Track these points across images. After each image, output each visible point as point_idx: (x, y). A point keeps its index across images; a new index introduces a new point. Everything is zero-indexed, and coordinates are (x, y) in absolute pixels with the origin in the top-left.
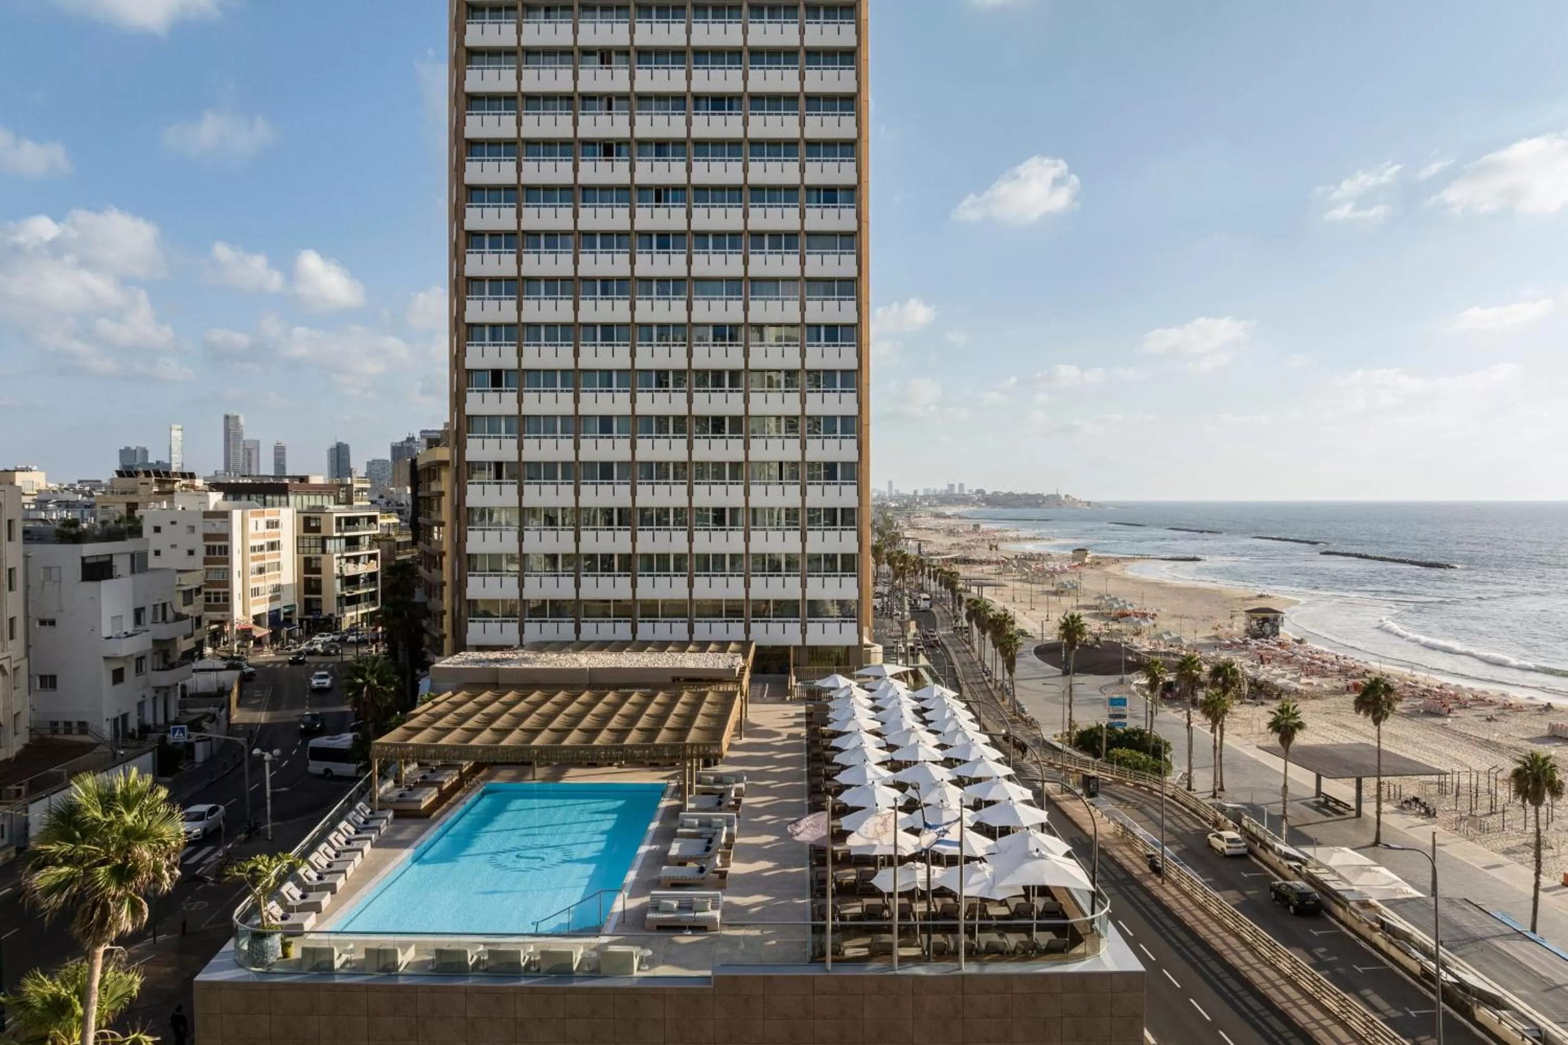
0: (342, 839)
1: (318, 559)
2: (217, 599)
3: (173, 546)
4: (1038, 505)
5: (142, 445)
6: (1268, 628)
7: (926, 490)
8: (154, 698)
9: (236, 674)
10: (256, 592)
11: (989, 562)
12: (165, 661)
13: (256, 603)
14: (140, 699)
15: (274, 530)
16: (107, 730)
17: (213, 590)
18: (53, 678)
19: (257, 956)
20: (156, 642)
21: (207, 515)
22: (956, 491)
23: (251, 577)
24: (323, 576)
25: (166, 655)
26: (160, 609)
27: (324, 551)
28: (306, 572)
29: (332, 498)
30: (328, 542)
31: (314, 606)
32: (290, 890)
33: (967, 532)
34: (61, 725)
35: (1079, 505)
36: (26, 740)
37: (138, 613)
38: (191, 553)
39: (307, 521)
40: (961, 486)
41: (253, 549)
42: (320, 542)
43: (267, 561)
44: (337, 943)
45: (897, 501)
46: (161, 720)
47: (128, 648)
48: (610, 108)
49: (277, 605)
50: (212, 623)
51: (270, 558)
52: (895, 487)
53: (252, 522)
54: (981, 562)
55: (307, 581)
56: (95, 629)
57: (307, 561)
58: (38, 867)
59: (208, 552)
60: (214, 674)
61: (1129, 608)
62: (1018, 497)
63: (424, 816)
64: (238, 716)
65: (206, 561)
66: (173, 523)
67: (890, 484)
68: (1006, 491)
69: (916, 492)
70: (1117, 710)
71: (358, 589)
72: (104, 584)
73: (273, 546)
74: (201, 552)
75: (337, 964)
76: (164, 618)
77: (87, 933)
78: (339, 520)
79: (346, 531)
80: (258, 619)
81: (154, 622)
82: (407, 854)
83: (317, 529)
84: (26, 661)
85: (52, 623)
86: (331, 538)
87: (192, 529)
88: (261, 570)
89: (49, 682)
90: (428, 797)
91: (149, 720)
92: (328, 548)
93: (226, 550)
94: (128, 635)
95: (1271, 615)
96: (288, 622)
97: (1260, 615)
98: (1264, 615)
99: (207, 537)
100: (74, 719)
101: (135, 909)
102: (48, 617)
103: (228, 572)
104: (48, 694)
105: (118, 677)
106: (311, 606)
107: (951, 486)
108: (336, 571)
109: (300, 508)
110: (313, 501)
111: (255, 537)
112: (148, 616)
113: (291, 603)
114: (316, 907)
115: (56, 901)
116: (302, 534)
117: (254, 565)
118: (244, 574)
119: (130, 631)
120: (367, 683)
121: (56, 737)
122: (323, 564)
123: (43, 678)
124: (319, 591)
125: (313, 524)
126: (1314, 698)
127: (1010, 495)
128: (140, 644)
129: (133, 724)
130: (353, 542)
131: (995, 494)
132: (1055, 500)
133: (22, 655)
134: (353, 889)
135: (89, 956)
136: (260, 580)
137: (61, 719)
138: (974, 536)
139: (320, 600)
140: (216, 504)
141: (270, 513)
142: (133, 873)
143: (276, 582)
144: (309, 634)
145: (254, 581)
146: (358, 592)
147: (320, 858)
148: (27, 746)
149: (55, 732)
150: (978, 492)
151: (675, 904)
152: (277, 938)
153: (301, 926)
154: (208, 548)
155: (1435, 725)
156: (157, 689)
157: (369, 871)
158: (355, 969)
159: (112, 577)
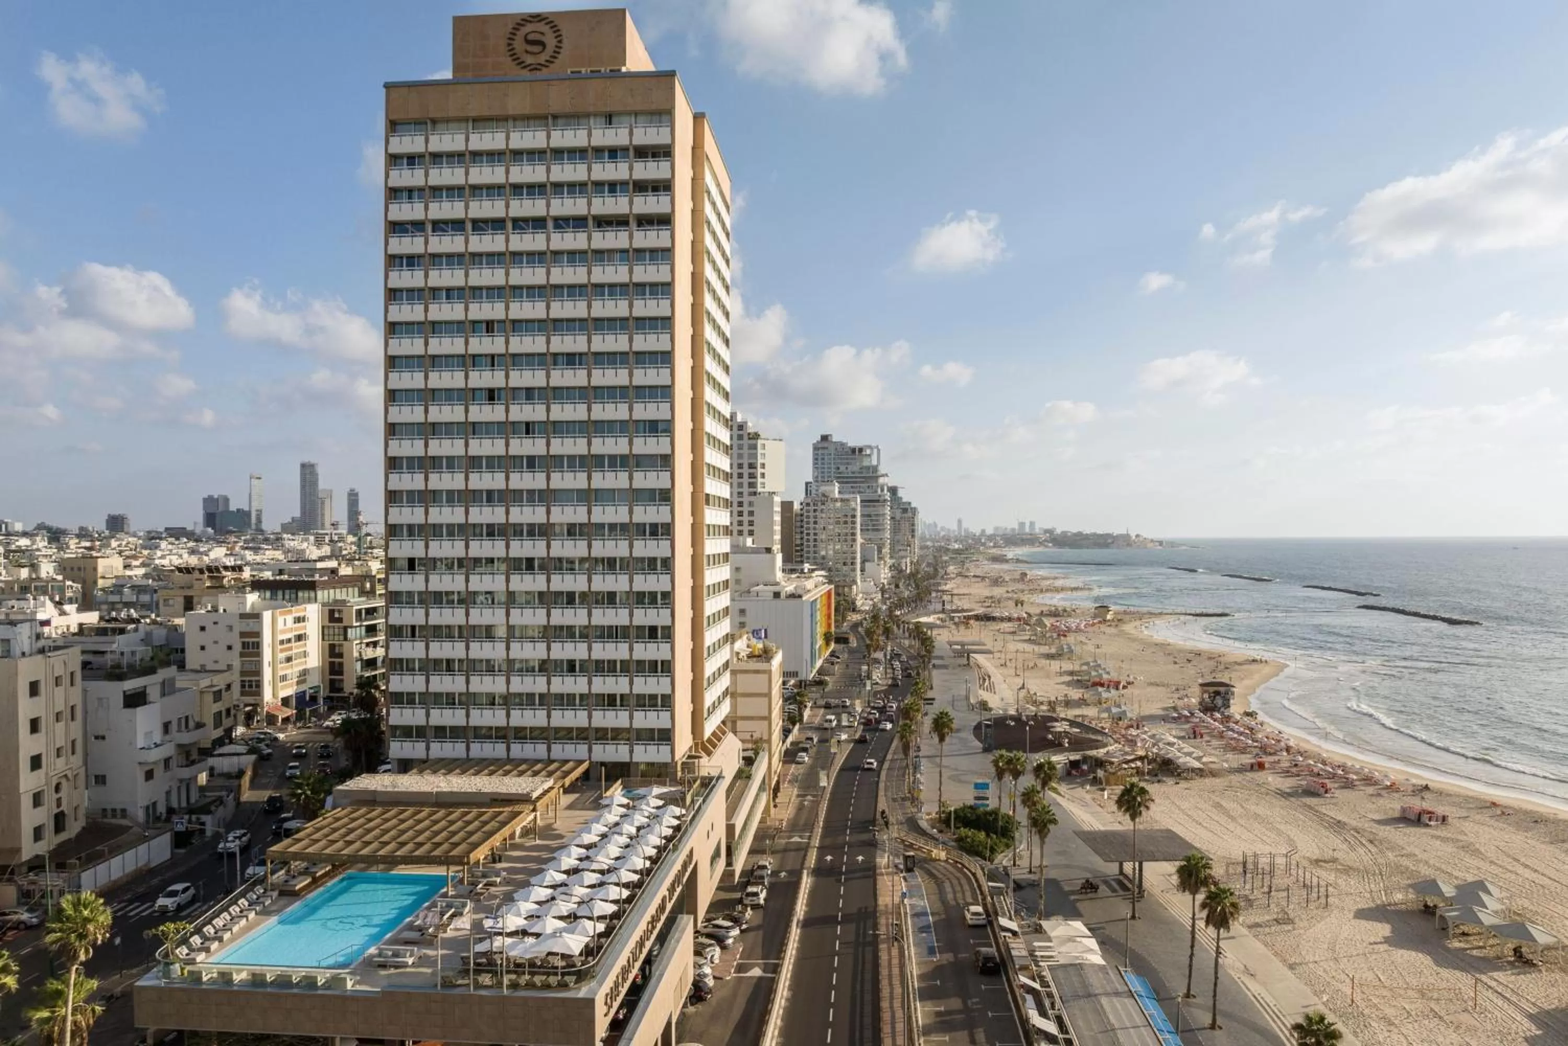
0: (238, 909)
1: (341, 645)
2: (250, 686)
3: (216, 642)
4: (1106, 545)
5: (224, 494)
6: (1219, 701)
7: (996, 529)
8: (179, 788)
9: (253, 757)
10: (284, 678)
11: (1010, 619)
12: (187, 758)
13: (283, 688)
14: (167, 788)
15: (302, 624)
16: (141, 815)
17: (247, 679)
18: (104, 777)
19: (167, 974)
20: (179, 746)
21: (243, 616)
22: (1027, 530)
23: (280, 666)
24: (345, 660)
25: (188, 754)
26: (183, 721)
27: (346, 639)
28: (331, 657)
29: (356, 589)
30: (349, 630)
31: (337, 685)
32: (196, 940)
33: (1014, 580)
34: (109, 812)
35: (1150, 545)
36: (84, 824)
37: (166, 727)
38: (230, 648)
39: (332, 612)
40: (1032, 524)
41: (282, 642)
42: (342, 631)
43: (295, 651)
44: (205, 969)
45: (961, 542)
46: (184, 804)
47: (156, 755)
48: (493, 365)
49: (303, 687)
50: (246, 705)
51: (297, 648)
52: (964, 525)
53: (280, 620)
54: (1002, 619)
55: (332, 664)
56: (132, 743)
57: (332, 647)
58: (48, 933)
59: (243, 647)
60: (235, 759)
61: (1105, 676)
62: (1086, 537)
63: (295, 895)
64: (247, 795)
65: (242, 655)
66: (215, 623)
67: (960, 522)
68: (1075, 531)
69: (983, 531)
70: (981, 793)
71: (376, 669)
72: (139, 710)
73: (299, 638)
74: (238, 647)
75: (205, 979)
76: (187, 726)
77: (68, 960)
78: (359, 612)
79: (366, 620)
80: (286, 701)
81: (179, 731)
82: (274, 919)
83: (340, 620)
84: (83, 769)
85: (103, 738)
86: (351, 627)
87: (230, 628)
88: (289, 659)
89: (101, 780)
90: (302, 883)
91: (175, 805)
92: (349, 635)
93: (258, 646)
94: (157, 745)
95: (1222, 689)
96: (314, 699)
97: (1212, 689)
98: (1216, 688)
99: (243, 634)
100: (119, 807)
101: (87, 951)
102: (101, 733)
103: (259, 664)
104: (100, 789)
105: (149, 775)
106: (335, 686)
107: (1022, 525)
108: (356, 654)
109: (326, 600)
110: (340, 594)
111: (283, 632)
112: (174, 727)
113: (316, 684)
114: (207, 950)
115: (55, 947)
116: (327, 623)
117: (282, 656)
118: (273, 664)
119: (158, 742)
120: (304, 793)
121: (105, 820)
122: (345, 650)
123: (96, 777)
124: (341, 673)
125: (337, 615)
126: (1214, 776)
127: (1079, 534)
128: (168, 750)
129: (161, 809)
130: (371, 630)
131: (1064, 534)
132: (1125, 540)
133: (81, 763)
134: (232, 940)
135: (69, 971)
136: (287, 668)
137: (109, 807)
138: (1020, 586)
139: (342, 680)
140: (253, 604)
141: (297, 611)
142: (86, 936)
143: (301, 668)
144: (332, 710)
145: (282, 669)
146: (377, 672)
147: (219, 922)
148: (84, 828)
149: (105, 816)
150: (1046, 531)
151: (390, 953)
152: (177, 965)
153: (194, 959)
154: (243, 643)
155: (1305, 805)
156: (181, 781)
157: (248, 929)
158: (212, 981)
159: (145, 703)
